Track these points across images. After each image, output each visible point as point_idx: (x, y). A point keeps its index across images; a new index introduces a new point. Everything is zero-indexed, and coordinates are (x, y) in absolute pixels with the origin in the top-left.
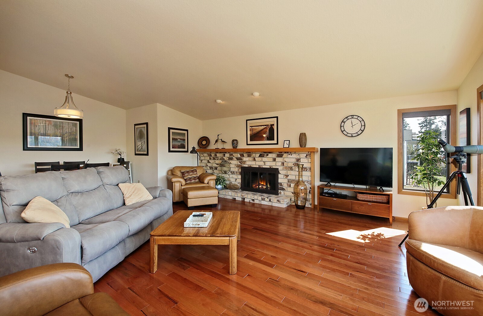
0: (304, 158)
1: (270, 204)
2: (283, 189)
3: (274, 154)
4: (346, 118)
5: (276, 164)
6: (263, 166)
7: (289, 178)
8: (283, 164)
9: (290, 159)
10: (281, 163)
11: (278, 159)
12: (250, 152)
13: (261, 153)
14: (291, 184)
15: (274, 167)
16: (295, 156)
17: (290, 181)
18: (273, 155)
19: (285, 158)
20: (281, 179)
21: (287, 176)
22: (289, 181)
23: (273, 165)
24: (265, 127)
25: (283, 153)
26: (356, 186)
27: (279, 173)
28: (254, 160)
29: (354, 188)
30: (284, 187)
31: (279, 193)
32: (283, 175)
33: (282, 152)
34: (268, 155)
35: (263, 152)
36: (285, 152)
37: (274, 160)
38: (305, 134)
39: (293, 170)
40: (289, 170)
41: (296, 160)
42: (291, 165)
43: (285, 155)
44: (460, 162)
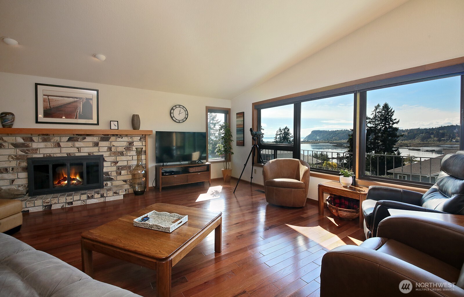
0: (138, 141)
1: (102, 200)
2: (111, 179)
3: (96, 138)
4: (175, 106)
5: (99, 150)
6: (76, 154)
7: (119, 164)
8: (110, 149)
9: (120, 144)
10: (107, 148)
11: (101, 144)
12: (47, 135)
13: (72, 136)
14: (122, 171)
15: (95, 154)
16: (125, 139)
17: (120, 168)
18: (93, 138)
19: (112, 141)
20: (108, 167)
21: (116, 163)
22: (118, 168)
23: (95, 151)
24: (76, 99)
25: (110, 136)
26: (182, 163)
27: (104, 160)
28: (58, 145)
29: (181, 165)
30: (112, 176)
31: (104, 185)
32: (110, 162)
33: (108, 135)
34: (85, 138)
35: (76, 134)
36: (113, 135)
37: (96, 144)
38: (138, 116)
39: (124, 155)
40: (118, 156)
41: (128, 144)
42: (120, 149)
43: (112, 139)
44: (256, 139)
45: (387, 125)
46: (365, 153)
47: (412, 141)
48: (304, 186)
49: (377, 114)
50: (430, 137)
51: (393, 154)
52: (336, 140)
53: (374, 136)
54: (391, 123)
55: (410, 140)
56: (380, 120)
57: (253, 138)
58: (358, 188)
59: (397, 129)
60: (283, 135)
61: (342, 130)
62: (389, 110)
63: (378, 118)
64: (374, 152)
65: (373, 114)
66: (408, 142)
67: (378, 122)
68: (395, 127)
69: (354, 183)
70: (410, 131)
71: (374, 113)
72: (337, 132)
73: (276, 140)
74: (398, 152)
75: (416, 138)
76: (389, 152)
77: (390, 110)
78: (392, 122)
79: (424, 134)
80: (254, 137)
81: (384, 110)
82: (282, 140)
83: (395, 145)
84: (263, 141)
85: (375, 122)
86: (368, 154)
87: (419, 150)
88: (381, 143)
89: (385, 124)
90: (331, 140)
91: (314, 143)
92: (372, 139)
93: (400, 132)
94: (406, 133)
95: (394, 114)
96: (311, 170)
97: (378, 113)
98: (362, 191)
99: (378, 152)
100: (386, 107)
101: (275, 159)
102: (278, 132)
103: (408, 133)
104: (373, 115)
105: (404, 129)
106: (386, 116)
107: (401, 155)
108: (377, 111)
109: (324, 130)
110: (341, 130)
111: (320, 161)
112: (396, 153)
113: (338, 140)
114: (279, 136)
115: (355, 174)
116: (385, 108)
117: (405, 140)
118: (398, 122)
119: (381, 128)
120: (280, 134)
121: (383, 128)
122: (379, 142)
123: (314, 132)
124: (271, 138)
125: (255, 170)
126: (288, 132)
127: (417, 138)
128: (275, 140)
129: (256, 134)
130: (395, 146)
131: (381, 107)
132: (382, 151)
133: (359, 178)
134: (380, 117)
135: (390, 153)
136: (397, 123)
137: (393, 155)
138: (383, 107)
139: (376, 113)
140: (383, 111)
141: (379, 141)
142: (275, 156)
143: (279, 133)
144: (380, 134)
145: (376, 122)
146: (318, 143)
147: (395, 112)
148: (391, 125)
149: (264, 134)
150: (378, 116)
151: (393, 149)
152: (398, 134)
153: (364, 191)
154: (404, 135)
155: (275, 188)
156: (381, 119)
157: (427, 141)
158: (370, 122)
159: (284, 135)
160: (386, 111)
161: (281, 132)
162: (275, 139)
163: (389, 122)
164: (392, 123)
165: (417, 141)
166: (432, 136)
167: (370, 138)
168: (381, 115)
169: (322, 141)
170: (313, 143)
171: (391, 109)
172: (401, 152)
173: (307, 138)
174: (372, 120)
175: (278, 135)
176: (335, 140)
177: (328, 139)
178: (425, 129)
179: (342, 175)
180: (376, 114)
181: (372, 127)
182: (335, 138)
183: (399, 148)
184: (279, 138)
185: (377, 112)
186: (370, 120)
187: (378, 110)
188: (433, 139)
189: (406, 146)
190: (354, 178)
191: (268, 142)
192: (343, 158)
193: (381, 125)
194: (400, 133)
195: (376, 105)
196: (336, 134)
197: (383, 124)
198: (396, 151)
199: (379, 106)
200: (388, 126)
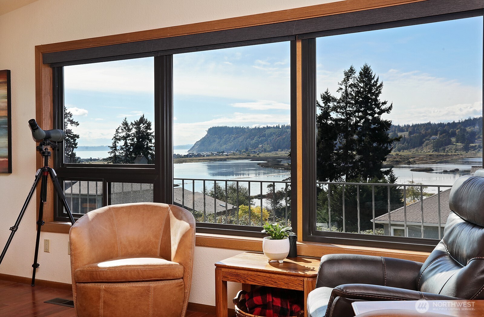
44: (49, 153)
45: (370, 115)
46: (315, 181)
47: (417, 150)
48: (179, 272)
49: (349, 90)
50: (450, 143)
51: (381, 181)
52: (265, 151)
53: (344, 141)
54: (377, 110)
55: (414, 148)
56: (355, 104)
57: (39, 149)
58: (302, 264)
59: (387, 125)
60: (133, 140)
61: (278, 127)
62: (373, 81)
63: (352, 99)
64: (344, 177)
65: (341, 89)
66: (410, 153)
67: (351, 109)
68: (384, 120)
69: (294, 254)
70: (414, 129)
71: (343, 87)
72: (267, 132)
73: (115, 156)
74: (391, 176)
75: (425, 143)
76: (374, 177)
77: (375, 81)
78: (379, 108)
79: (438, 135)
80: (41, 145)
81: (363, 82)
82: (130, 154)
83: (385, 160)
84: (77, 156)
85: (345, 109)
86: (333, 182)
87: (430, 170)
88: (357, 157)
89: (365, 113)
90: (255, 152)
91: (215, 160)
92: (340, 148)
93: (395, 131)
94: (405, 134)
95: (382, 91)
96: (198, 231)
97: (352, 88)
98: (308, 269)
99: (352, 177)
100: (366, 73)
101: (104, 205)
102: (120, 131)
103: (410, 133)
104: (341, 92)
105: (402, 124)
106: (367, 93)
107: (397, 182)
108: (350, 84)
109: (238, 126)
110: (275, 126)
111: (230, 207)
112: (387, 177)
113: (270, 152)
114: (121, 143)
115: (295, 229)
116: (365, 77)
117: (404, 149)
118: (390, 108)
119: (357, 122)
120: (125, 138)
121: (362, 121)
122: (355, 155)
123: (214, 132)
124: (101, 148)
125: (47, 242)
126: (149, 131)
127: (427, 145)
128: (113, 155)
129: (48, 137)
130: (385, 163)
131: (357, 75)
132: (361, 174)
133: (305, 240)
134: (356, 96)
135: (376, 178)
136: (388, 110)
137: (381, 183)
138: (361, 74)
139: (346, 87)
140: (360, 84)
141: (354, 153)
142: (106, 199)
143: (124, 134)
144: (355, 137)
145: (348, 109)
146: (225, 160)
147: (383, 87)
148: (376, 115)
149: (78, 137)
150: (351, 94)
151: (382, 170)
152: (390, 135)
153: (313, 270)
154: (401, 137)
155: (103, 286)
156: (357, 102)
157: (444, 149)
158: (335, 109)
159: (135, 140)
160: (366, 85)
161: (129, 130)
162: (112, 152)
163: (373, 109)
164: (379, 110)
165: (427, 150)
166: (453, 139)
167: (337, 146)
168: (358, 92)
169: (234, 154)
170: (211, 160)
171: (375, 79)
172: (396, 176)
173: (197, 147)
174: (339, 103)
175: (119, 140)
176: (262, 151)
177: (247, 150)
178: (441, 125)
179: (269, 235)
180: (346, 90)
181: (341, 120)
182: (263, 146)
183: (393, 167)
184: (122, 149)
185: (350, 86)
186: (335, 104)
187: (351, 81)
188: (454, 147)
189: (407, 161)
190: (293, 240)
191: (91, 160)
192: (280, 195)
193: (357, 114)
194: (395, 133)
195: (347, 69)
196: (264, 136)
197: (360, 114)
198: (387, 173)
199: (352, 71)
200: (370, 118)
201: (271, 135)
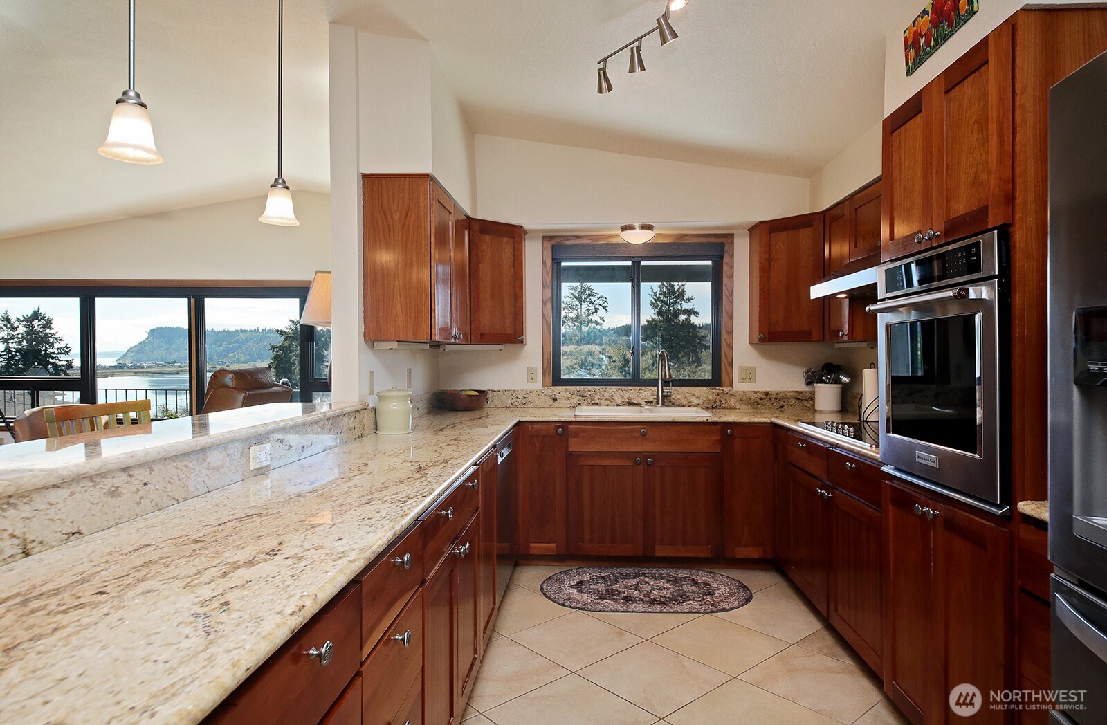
60: (20, 343)
72: (241, 337)
82: (16, 364)
91: (161, 373)
120: (5, 340)
126: (48, 331)
159: (24, 343)
161: (13, 328)
173: (130, 355)
196: (237, 342)
201: (247, 341)
